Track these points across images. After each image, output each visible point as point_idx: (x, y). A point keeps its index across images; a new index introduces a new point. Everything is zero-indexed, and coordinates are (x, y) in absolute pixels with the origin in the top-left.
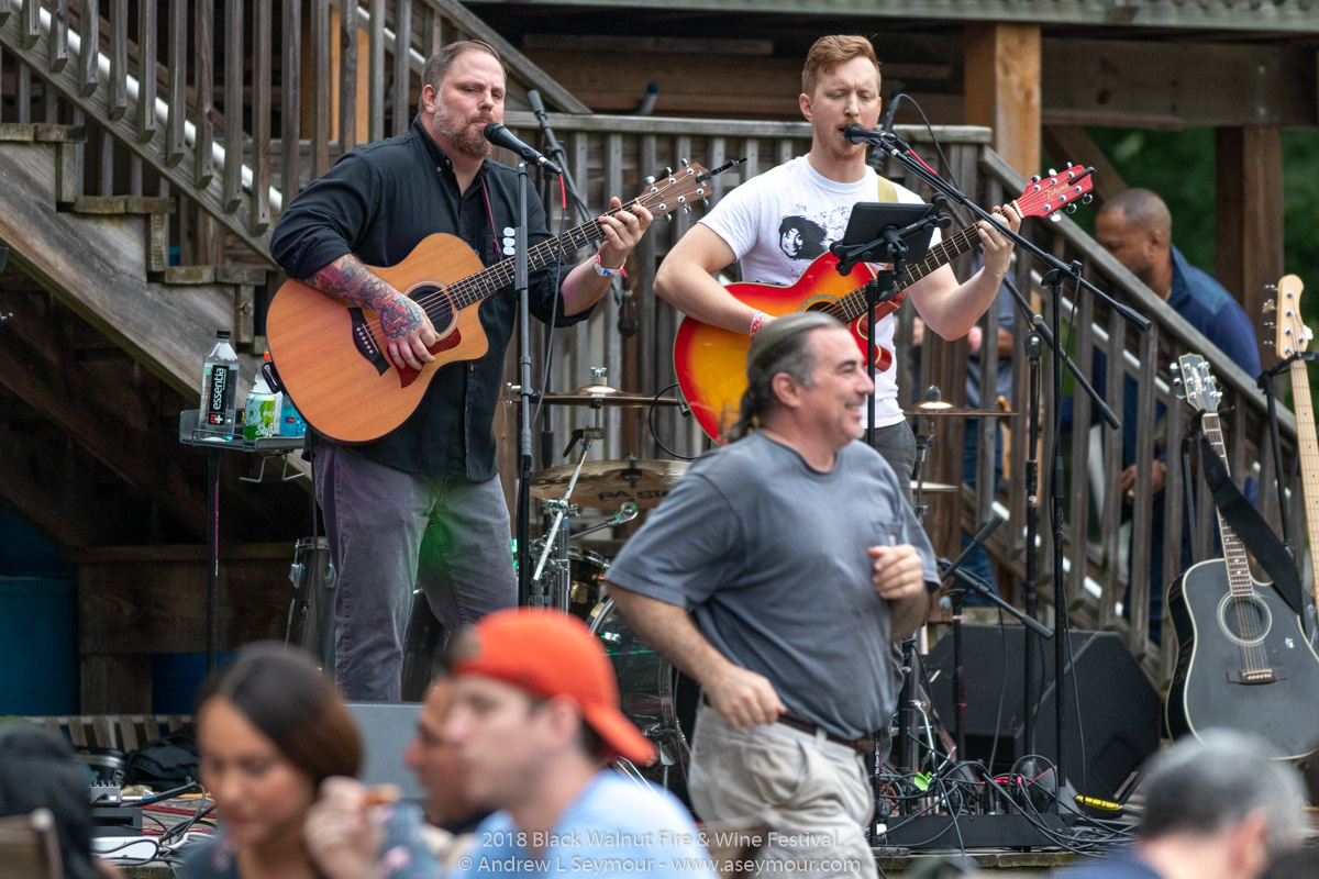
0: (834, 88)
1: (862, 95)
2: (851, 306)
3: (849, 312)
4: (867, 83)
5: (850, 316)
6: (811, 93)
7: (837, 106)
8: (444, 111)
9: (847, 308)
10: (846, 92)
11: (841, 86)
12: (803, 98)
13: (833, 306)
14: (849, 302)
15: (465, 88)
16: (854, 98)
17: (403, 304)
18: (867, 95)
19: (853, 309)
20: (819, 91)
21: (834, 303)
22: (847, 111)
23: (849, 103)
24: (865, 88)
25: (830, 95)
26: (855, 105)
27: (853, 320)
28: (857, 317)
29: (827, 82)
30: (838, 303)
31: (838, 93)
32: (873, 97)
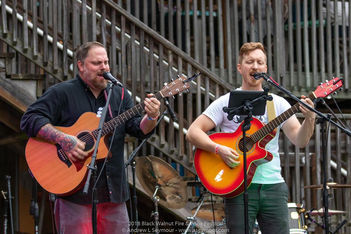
0: (248, 60)
1: (259, 62)
2: (256, 137)
3: (255, 139)
4: (261, 58)
5: (255, 140)
6: (241, 63)
7: (249, 66)
8: (87, 71)
9: (254, 138)
10: (253, 61)
11: (251, 59)
12: (239, 66)
13: (249, 137)
14: (255, 135)
15: (94, 63)
16: (256, 63)
17: (68, 138)
18: (261, 62)
19: (256, 138)
20: (244, 62)
21: (249, 136)
22: (253, 68)
23: (254, 65)
24: (260, 59)
25: (247, 63)
26: (256, 66)
27: (256, 142)
28: (258, 141)
29: (246, 58)
30: (251, 136)
31: (250, 62)
32: (263, 63)
